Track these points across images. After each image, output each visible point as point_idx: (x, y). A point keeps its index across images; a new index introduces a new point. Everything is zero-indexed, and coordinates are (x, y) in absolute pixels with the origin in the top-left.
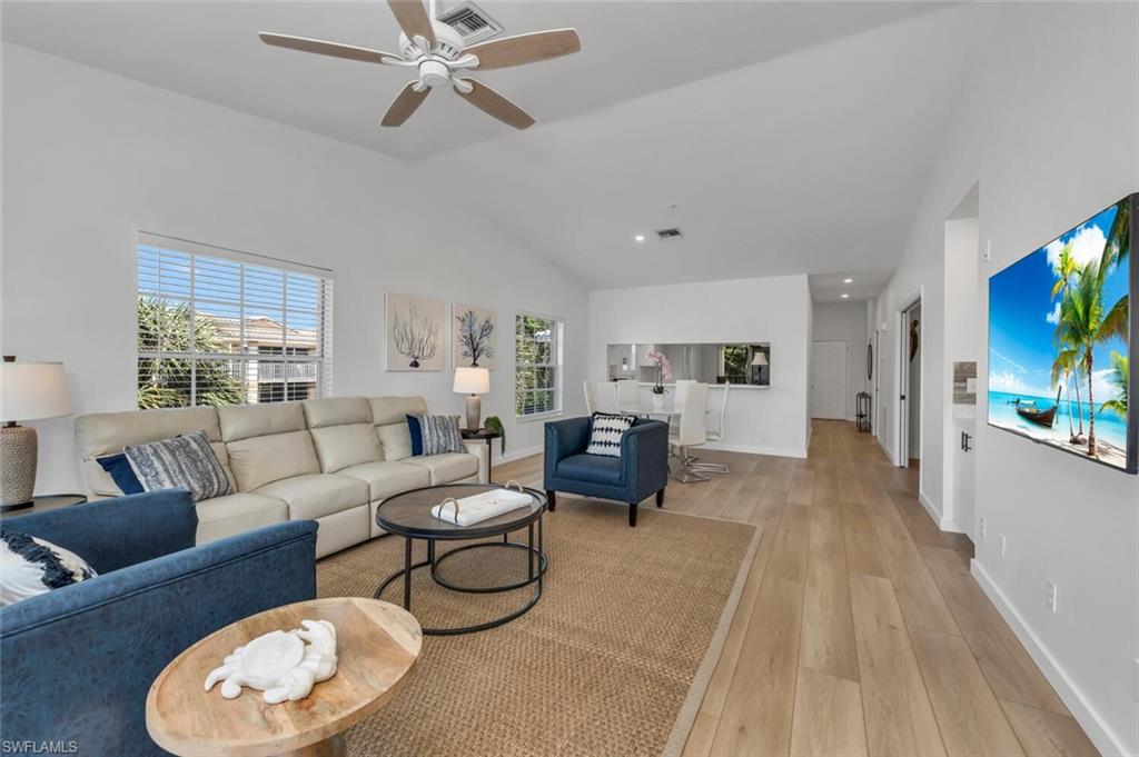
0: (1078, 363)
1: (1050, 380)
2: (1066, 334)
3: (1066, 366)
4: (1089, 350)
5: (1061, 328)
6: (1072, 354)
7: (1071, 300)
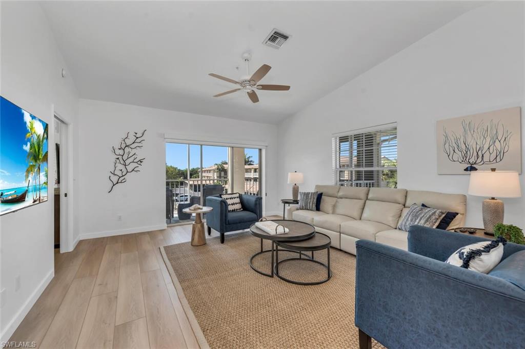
0: (36, 170)
1: (25, 178)
2: (32, 158)
3: (32, 171)
4: (39, 165)
5: (29, 154)
6: (34, 166)
7: (34, 144)
